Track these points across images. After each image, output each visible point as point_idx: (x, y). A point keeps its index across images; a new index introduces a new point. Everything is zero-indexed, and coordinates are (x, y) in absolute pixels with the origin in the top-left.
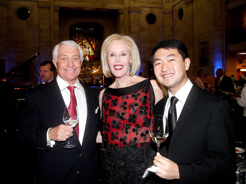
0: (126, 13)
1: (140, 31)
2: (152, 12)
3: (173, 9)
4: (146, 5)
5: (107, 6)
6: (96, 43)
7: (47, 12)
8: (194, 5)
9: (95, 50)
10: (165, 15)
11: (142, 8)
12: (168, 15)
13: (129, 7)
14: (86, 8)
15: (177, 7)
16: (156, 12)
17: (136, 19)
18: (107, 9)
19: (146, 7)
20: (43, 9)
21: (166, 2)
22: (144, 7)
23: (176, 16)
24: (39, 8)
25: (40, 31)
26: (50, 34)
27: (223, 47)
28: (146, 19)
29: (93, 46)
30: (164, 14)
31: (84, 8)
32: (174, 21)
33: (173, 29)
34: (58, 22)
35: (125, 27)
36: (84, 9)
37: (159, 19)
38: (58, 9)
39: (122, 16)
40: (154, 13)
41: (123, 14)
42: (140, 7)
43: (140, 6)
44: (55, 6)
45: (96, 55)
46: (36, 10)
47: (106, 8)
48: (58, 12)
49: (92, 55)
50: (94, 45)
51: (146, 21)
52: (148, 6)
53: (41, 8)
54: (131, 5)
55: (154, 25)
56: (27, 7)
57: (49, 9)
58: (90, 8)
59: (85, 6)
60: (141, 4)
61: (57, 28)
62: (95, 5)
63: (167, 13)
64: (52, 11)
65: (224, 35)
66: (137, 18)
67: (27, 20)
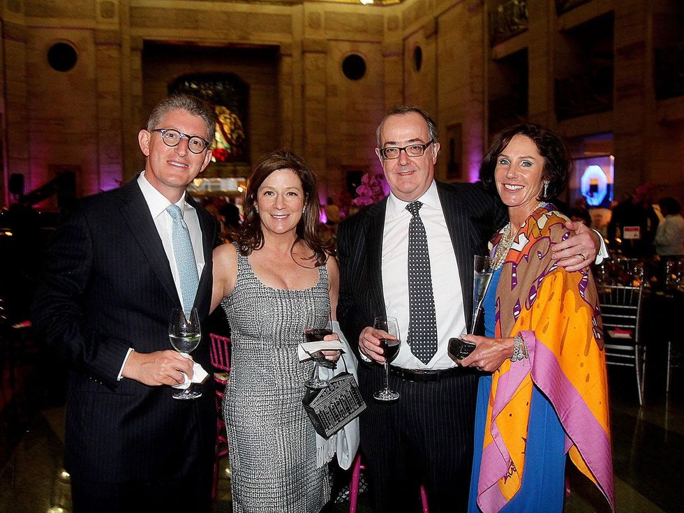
0: (296, 53)
1: (327, 95)
2: (358, 51)
3: (404, 45)
4: (342, 35)
5: (251, 37)
6: (233, 120)
7: (114, 53)
8: (439, 40)
9: (229, 136)
10: (387, 59)
11: (333, 44)
12: (393, 58)
13: (302, 42)
14: (204, 42)
15: (411, 43)
16: (365, 51)
17: (318, 68)
18: (251, 45)
19: (341, 40)
20: (105, 47)
21: (390, 29)
22: (336, 40)
23: (410, 63)
24: (96, 44)
25: (100, 96)
26: (122, 101)
27: (483, 139)
28: (341, 69)
29: (226, 128)
30: (384, 56)
31: (202, 42)
32: (406, 75)
33: (403, 92)
34: (140, 74)
35: (293, 86)
36: (200, 44)
37: (372, 69)
38: (141, 46)
39: (287, 60)
40: (360, 55)
41: (290, 55)
42: (329, 40)
43: (328, 37)
44: (133, 38)
45: (231, 149)
46: (91, 48)
47: (248, 42)
48: (139, 54)
49: (223, 150)
50: (226, 124)
51: (342, 72)
52: (346, 38)
53: (101, 44)
54: (307, 36)
55: (361, 81)
56: (71, 42)
57: (120, 45)
58: (213, 43)
59: (203, 38)
60: (330, 35)
61: (137, 88)
62: (222, 36)
63: (390, 55)
64: (126, 50)
65: (486, 114)
66: (321, 65)
67: (70, 72)
